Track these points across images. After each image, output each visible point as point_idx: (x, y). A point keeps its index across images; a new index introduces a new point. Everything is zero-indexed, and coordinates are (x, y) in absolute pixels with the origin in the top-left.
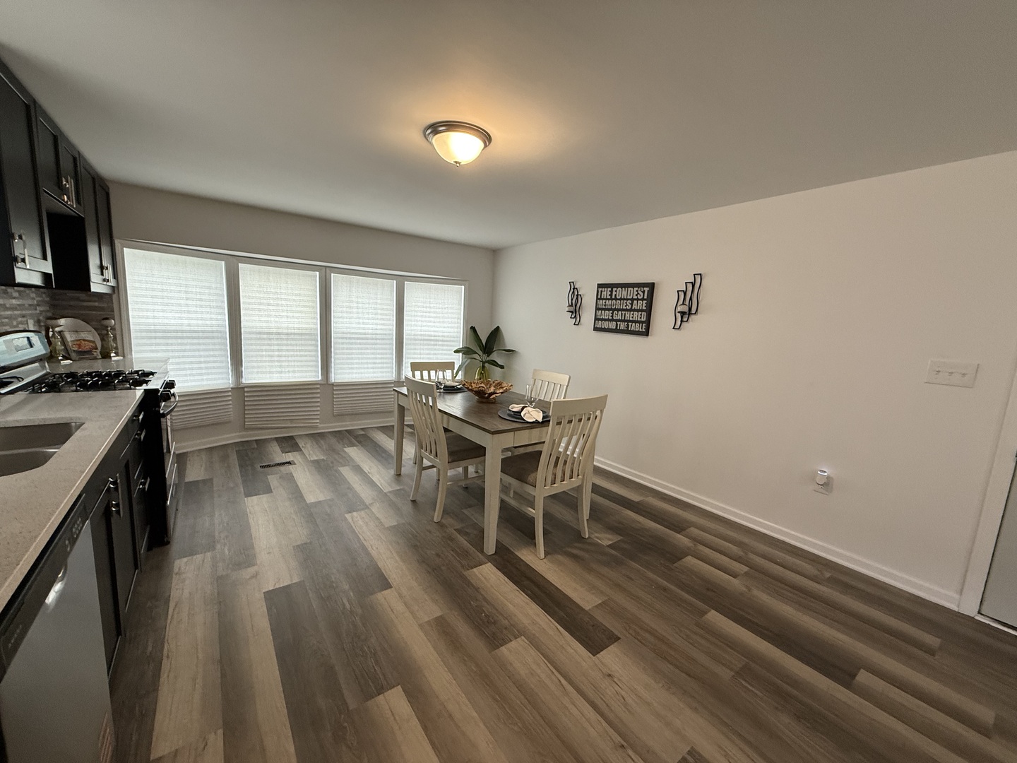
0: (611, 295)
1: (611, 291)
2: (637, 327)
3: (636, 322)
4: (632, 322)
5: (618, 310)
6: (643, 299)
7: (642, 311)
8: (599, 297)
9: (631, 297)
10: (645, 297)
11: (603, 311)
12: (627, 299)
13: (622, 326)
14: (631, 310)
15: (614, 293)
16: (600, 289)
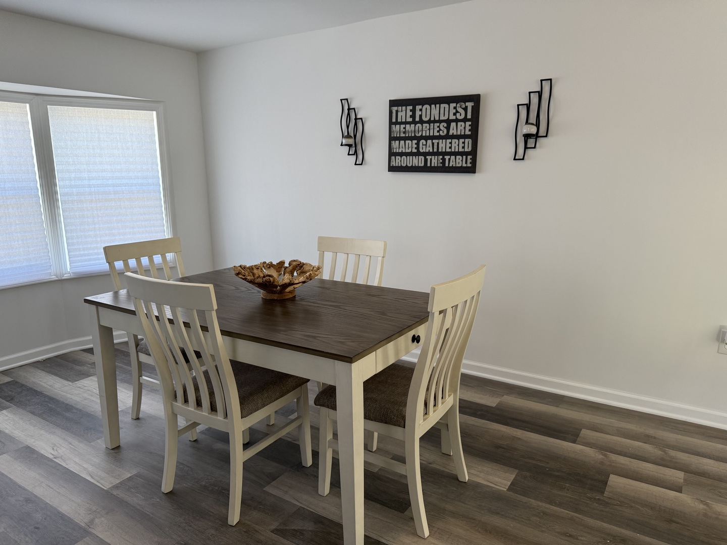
0: (413, 116)
1: (413, 111)
2: (459, 161)
3: (456, 154)
4: (451, 154)
5: (426, 138)
6: (465, 120)
7: (465, 137)
8: (394, 120)
9: (446, 118)
10: (469, 116)
11: (402, 142)
12: (440, 121)
13: (435, 161)
14: (447, 137)
15: (418, 113)
16: (394, 109)
